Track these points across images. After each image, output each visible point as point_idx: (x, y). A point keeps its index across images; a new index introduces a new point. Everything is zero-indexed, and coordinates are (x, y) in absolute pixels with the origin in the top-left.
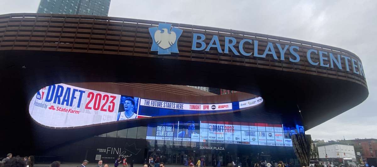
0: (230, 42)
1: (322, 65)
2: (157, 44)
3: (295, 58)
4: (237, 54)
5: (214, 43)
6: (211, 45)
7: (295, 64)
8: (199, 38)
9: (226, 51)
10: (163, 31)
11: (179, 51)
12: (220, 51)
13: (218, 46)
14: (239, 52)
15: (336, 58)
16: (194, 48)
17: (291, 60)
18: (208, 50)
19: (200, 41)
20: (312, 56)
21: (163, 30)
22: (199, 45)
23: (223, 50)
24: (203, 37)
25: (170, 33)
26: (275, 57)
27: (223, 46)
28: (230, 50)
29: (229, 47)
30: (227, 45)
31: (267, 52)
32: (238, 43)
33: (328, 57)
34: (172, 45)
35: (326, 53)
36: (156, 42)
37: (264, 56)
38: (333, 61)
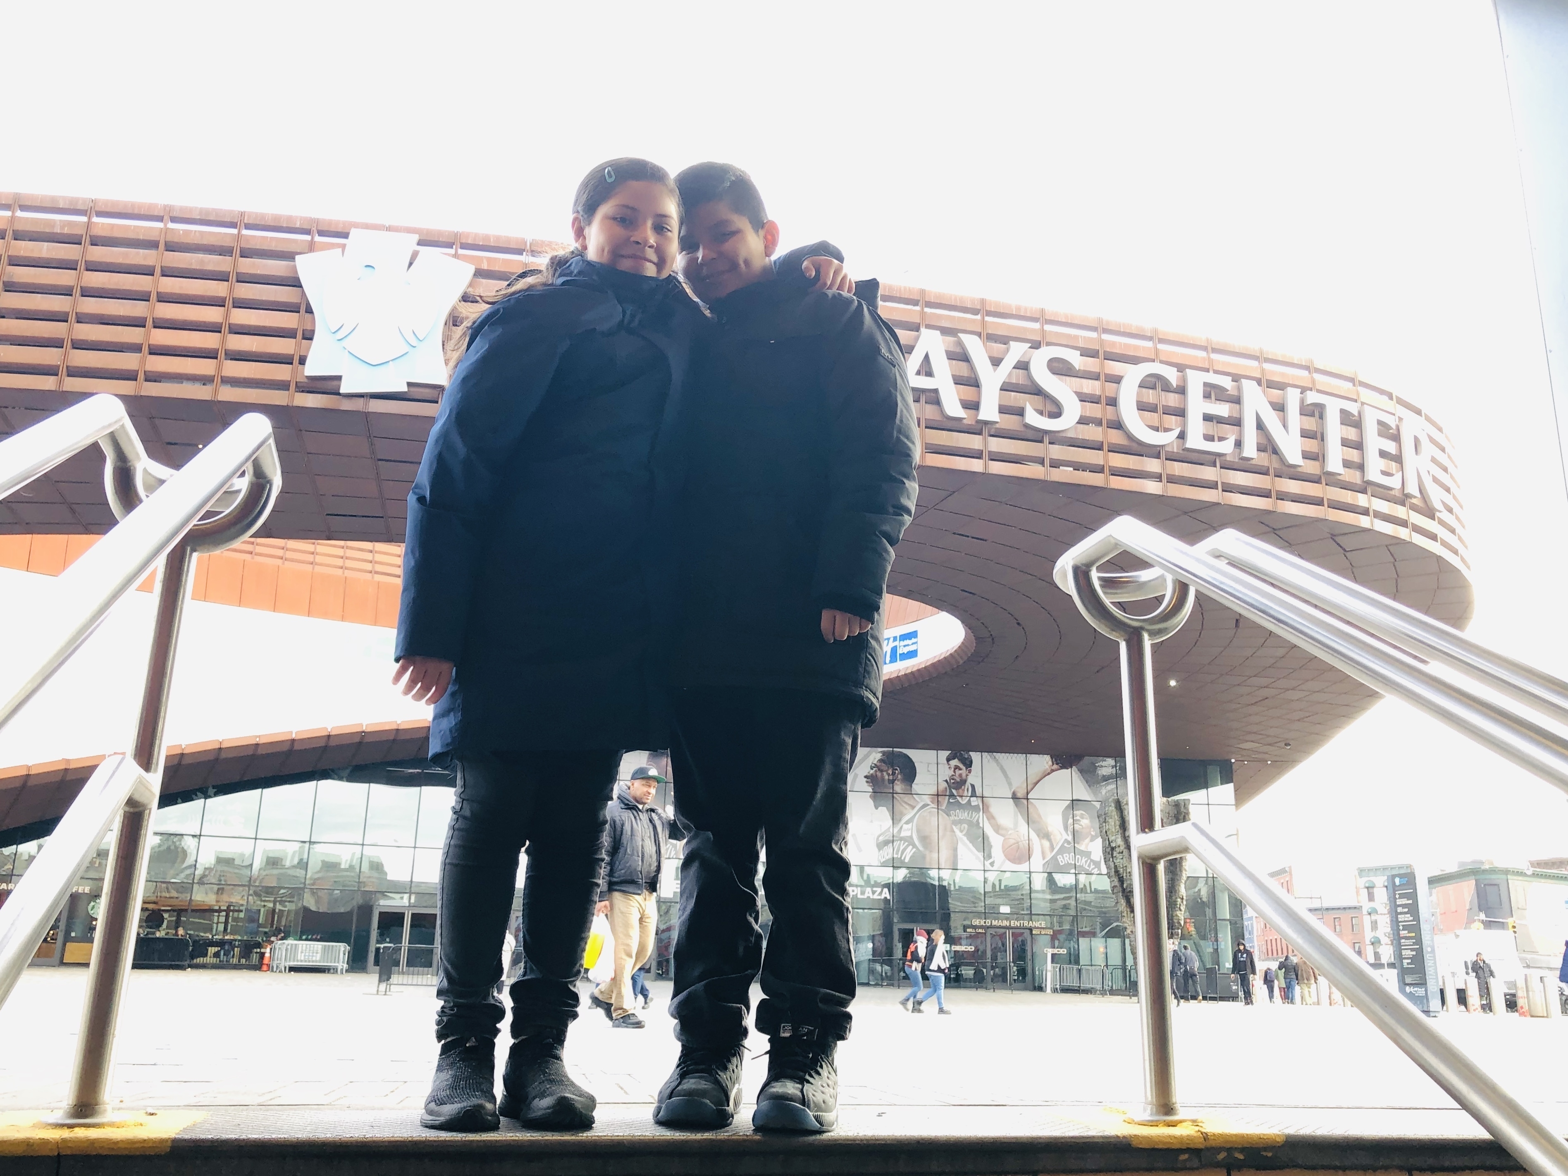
1: (1195, 441)
3: (1056, 409)
7: (1055, 438)
15: (1280, 408)
17: (1033, 418)
20: (1150, 396)
26: (954, 407)
33: (1237, 400)
34: (415, 346)
35: (1226, 383)
36: (334, 328)
38: (1260, 426)
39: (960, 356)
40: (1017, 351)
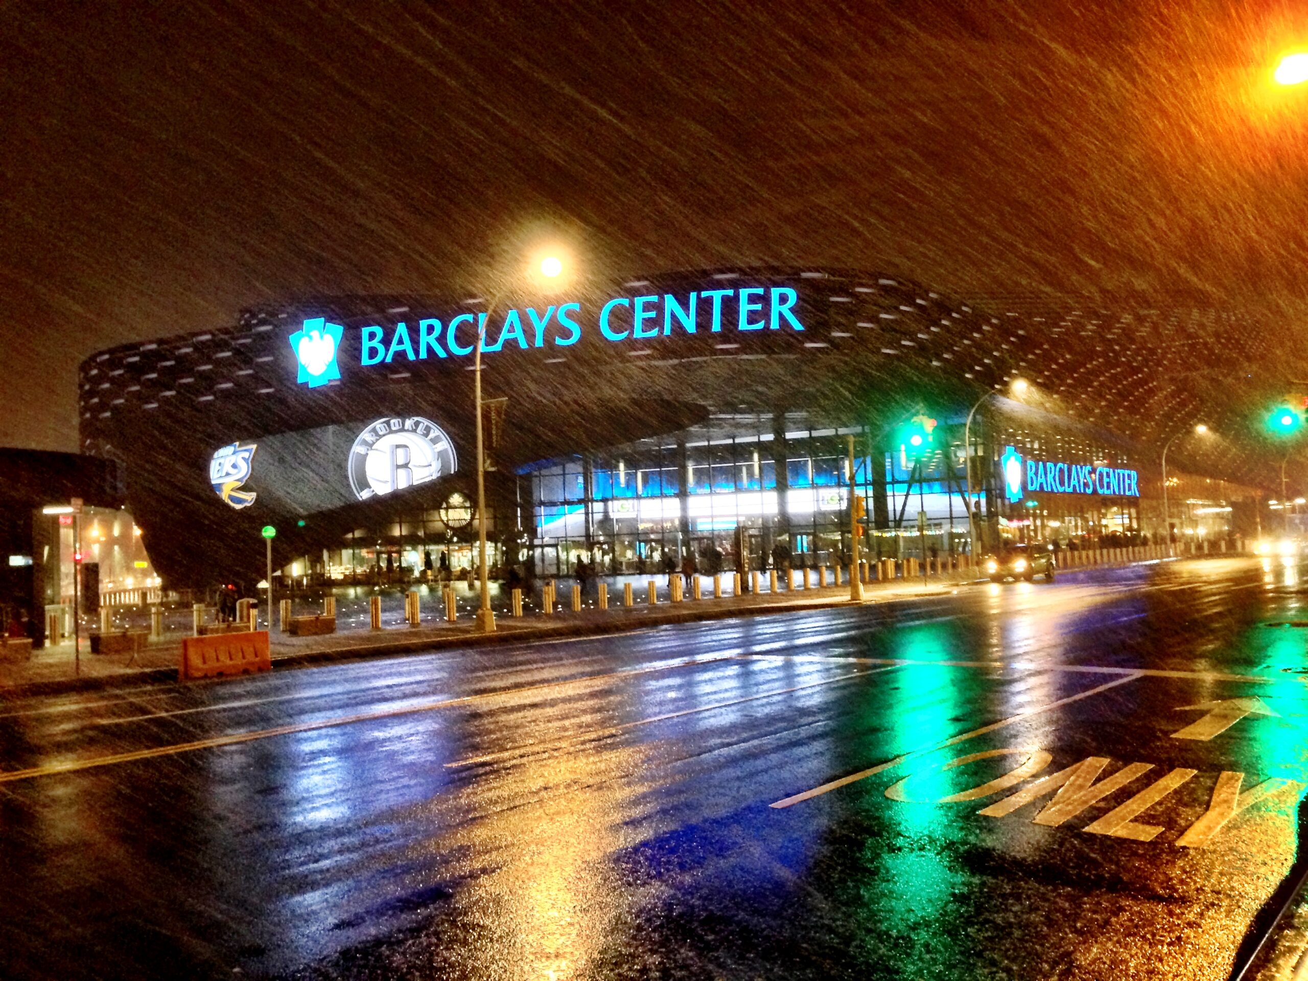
0: (431, 329)
1: (638, 334)
2: (305, 368)
3: (567, 334)
4: (442, 354)
5: (401, 342)
6: (394, 347)
7: (570, 349)
8: (372, 336)
9: (423, 355)
10: (311, 339)
12: (412, 356)
13: (407, 346)
14: (447, 350)
16: (366, 361)
17: (559, 341)
18: (389, 359)
19: (374, 343)
22: (373, 352)
23: (417, 353)
24: (379, 331)
26: (523, 345)
27: (415, 343)
28: (430, 350)
29: (428, 344)
30: (425, 339)
31: (504, 335)
32: (445, 328)
33: (661, 307)
34: (329, 366)
35: (656, 299)
37: (497, 347)
38: (673, 315)
39: (525, 318)
40: (551, 310)
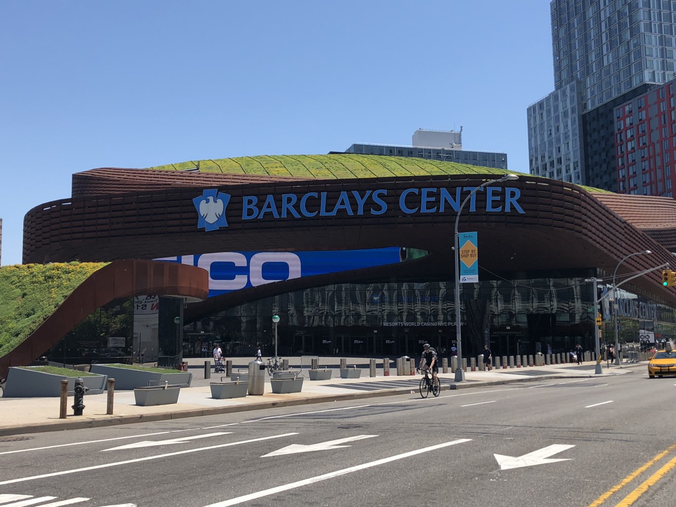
0: (289, 200)
2: (204, 218)
3: (379, 208)
4: (297, 216)
5: (269, 206)
6: (265, 209)
8: (250, 202)
9: (284, 215)
10: (208, 201)
11: (229, 223)
12: (276, 216)
13: (274, 209)
14: (300, 213)
15: (453, 195)
16: (245, 217)
17: (373, 212)
18: (261, 217)
19: (251, 206)
20: (409, 199)
21: (209, 199)
22: (250, 212)
23: (280, 214)
24: (255, 199)
25: (216, 202)
26: (350, 213)
27: (279, 208)
28: (289, 213)
29: (287, 209)
30: (285, 206)
31: (338, 206)
32: (299, 200)
33: (438, 195)
34: (220, 218)
35: (435, 190)
36: (202, 216)
37: (334, 213)
38: (446, 201)
39: (351, 197)
40: (368, 193)
